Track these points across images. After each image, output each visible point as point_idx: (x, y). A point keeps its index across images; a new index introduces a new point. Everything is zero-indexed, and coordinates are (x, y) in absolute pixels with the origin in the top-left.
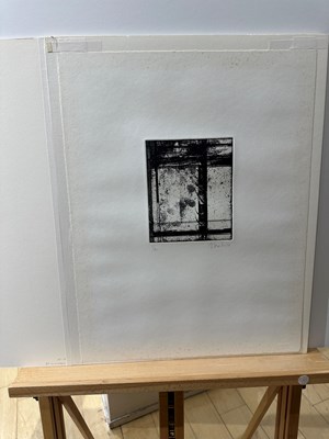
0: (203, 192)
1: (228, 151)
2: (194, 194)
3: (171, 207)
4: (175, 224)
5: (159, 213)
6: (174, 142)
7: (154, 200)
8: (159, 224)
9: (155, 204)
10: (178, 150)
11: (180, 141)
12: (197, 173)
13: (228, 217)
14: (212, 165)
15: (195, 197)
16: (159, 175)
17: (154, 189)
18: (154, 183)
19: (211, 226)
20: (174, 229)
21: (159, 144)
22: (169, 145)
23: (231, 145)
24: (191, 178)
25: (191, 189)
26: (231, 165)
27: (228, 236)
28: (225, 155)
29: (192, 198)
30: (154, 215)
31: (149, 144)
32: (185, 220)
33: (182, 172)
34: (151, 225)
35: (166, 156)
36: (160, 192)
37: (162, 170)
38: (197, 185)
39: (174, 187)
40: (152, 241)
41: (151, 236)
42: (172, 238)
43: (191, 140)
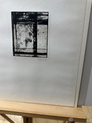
0: (35, 36)
1: (46, 18)
2: (32, 37)
3: (22, 41)
4: (24, 49)
5: (17, 44)
6: (23, 12)
7: (15, 38)
8: (17, 49)
9: (15, 40)
10: (24, 16)
11: (26, 13)
12: (33, 27)
13: (46, 48)
14: (40, 24)
15: (32, 38)
16: (17, 27)
17: (15, 33)
18: (15, 31)
19: (38, 51)
20: (23, 51)
21: (17, 14)
22: (21, 14)
23: (48, 15)
24: (30, 29)
25: (30, 34)
26: (48, 25)
27: (45, 56)
28: (45, 20)
29: (31, 38)
30: (15, 44)
31: (13, 13)
32: (27, 48)
33: (26, 26)
34: (14, 48)
35: (20, 19)
36: (17, 35)
37: (18, 25)
38: (33, 33)
39: (23, 33)
40: (14, 55)
41: (13, 54)
42: (22, 55)
43: (30, 12)
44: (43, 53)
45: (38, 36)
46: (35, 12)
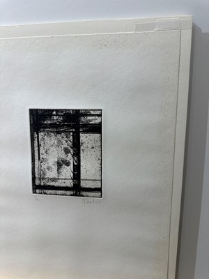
0: (77, 154)
1: (98, 120)
2: (70, 155)
3: (50, 165)
4: (54, 180)
5: (40, 170)
6: (53, 110)
7: (37, 158)
9: (37, 162)
10: (55, 118)
11: (57, 111)
12: (71, 138)
13: (98, 178)
14: (84, 132)
15: (70, 158)
16: (40, 138)
17: (36, 149)
18: (36, 144)
19: (83, 184)
20: (52, 184)
21: (40, 112)
22: (48, 113)
23: (100, 115)
24: (67, 142)
25: (67, 151)
26: (101, 133)
27: (99, 194)
28: (95, 124)
29: (68, 159)
30: (36, 170)
31: (32, 112)
32: (61, 177)
33: (59, 137)
34: (34, 178)
35: (46, 122)
36: (41, 152)
37: (42, 133)
38: (72, 148)
39: (52, 149)
40: (34, 192)
41: (33, 189)
42: (50, 191)
43: (66, 110)
44: (93, 187)
45: (82, 155)
46: (76, 110)
